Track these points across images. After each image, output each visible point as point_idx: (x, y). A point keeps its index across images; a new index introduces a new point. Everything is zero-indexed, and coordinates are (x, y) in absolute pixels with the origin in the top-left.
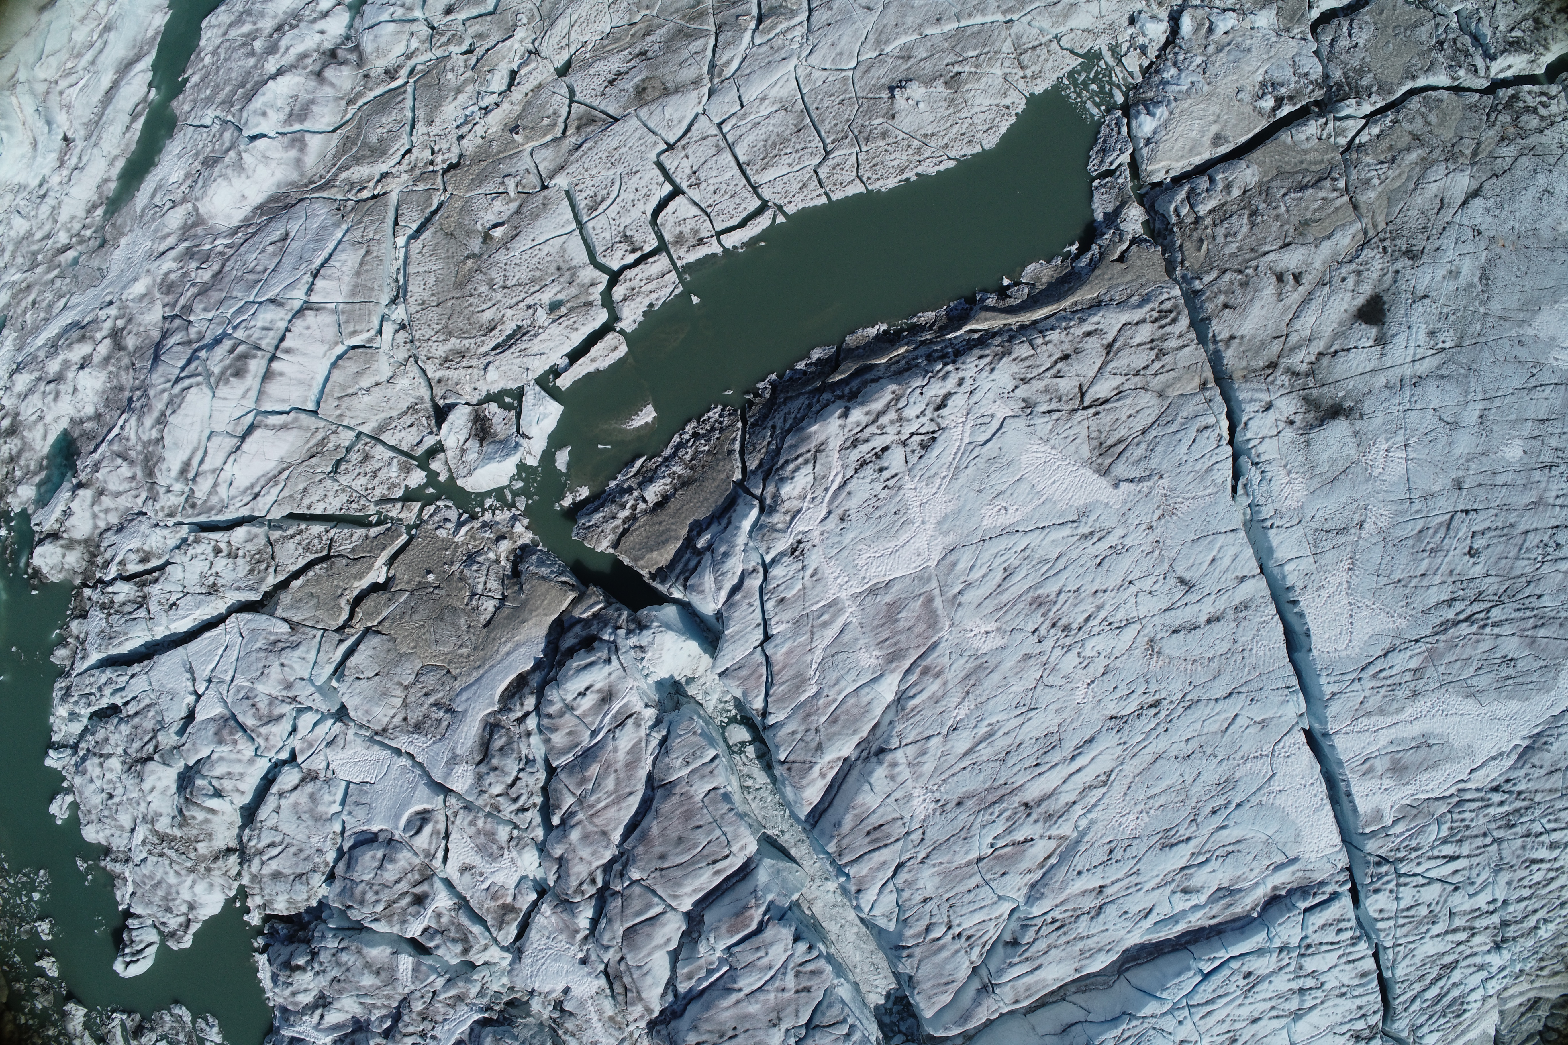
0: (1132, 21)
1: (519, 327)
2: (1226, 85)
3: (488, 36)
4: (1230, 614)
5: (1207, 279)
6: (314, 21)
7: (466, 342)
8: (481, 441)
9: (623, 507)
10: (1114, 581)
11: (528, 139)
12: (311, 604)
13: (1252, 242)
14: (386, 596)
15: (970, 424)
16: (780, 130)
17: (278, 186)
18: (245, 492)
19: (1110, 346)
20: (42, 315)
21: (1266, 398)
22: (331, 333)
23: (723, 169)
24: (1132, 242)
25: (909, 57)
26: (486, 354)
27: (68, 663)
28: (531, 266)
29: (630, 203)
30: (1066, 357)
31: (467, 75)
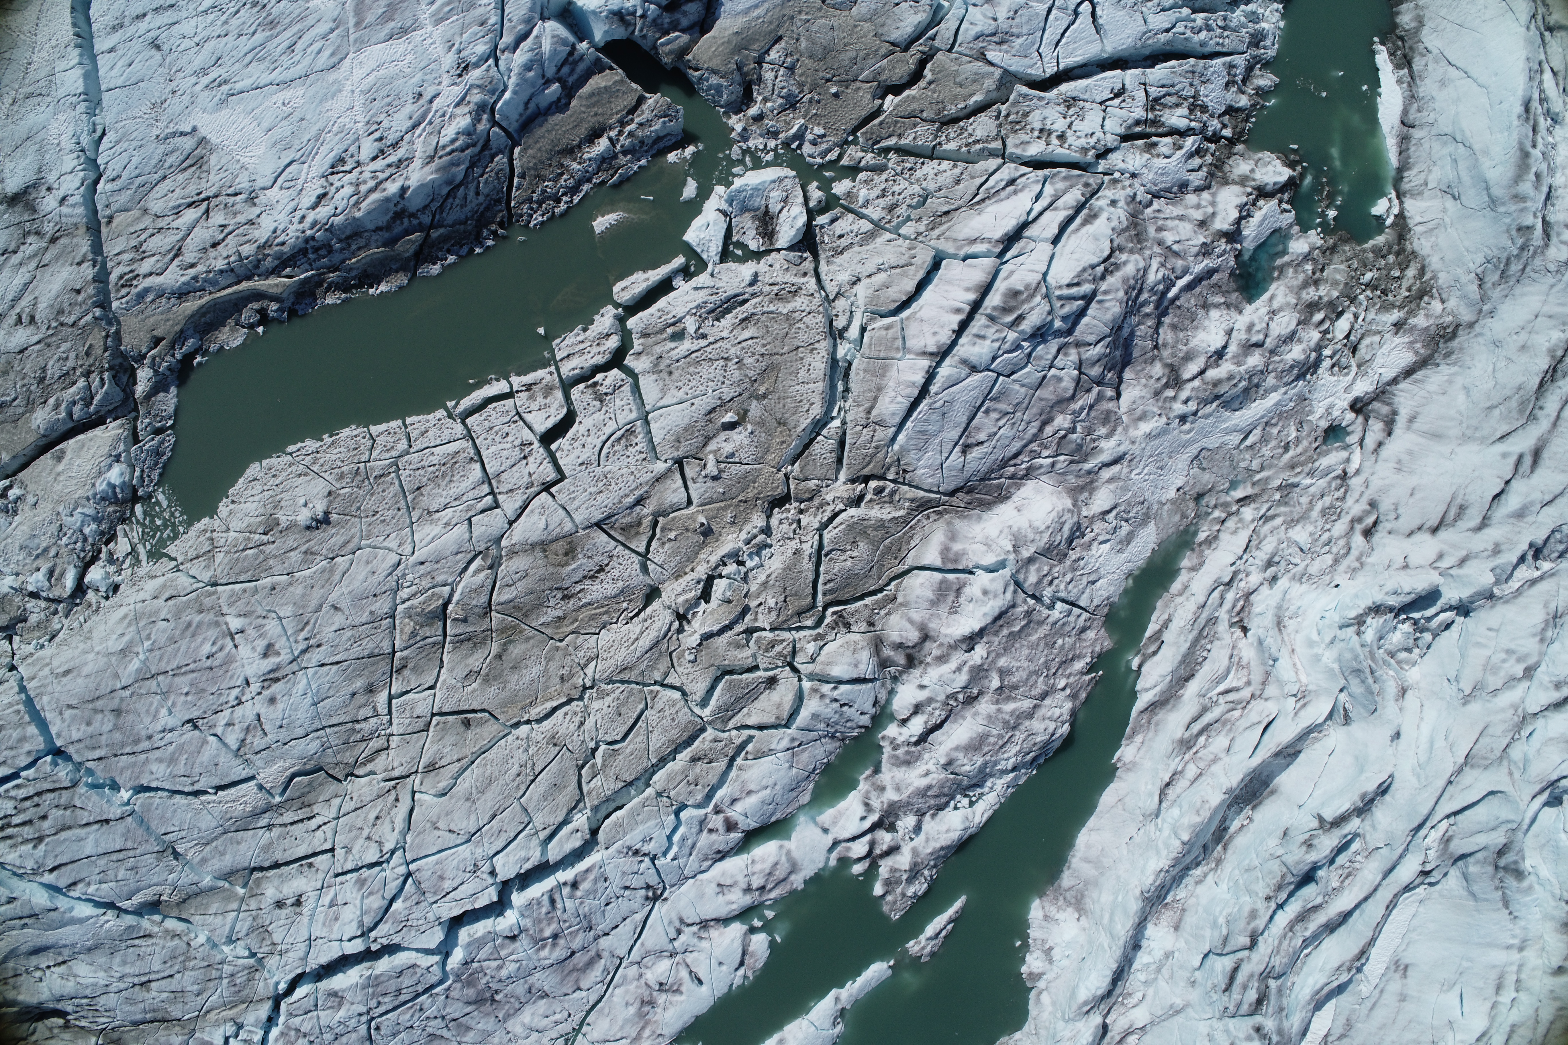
0: (116, 588)
1: (718, 320)
2: (45, 511)
3: (729, 644)
4: (127, 22)
5: (89, 317)
6: (930, 701)
7: (772, 308)
8: (767, 212)
9: (631, 134)
10: (209, 46)
11: (692, 517)
12: (963, 77)
13: (48, 353)
14: (883, 78)
15: (300, 181)
16: (436, 491)
17: (980, 518)
18: (1024, 187)
19: (176, 256)
20: (1275, 431)
21: (65, 210)
22: (912, 330)
23: (495, 456)
24: (144, 357)
25: (306, 552)
26: (754, 295)
27: (1257, 72)
28: (697, 377)
29: (592, 433)
30: (214, 245)
31: (757, 602)
